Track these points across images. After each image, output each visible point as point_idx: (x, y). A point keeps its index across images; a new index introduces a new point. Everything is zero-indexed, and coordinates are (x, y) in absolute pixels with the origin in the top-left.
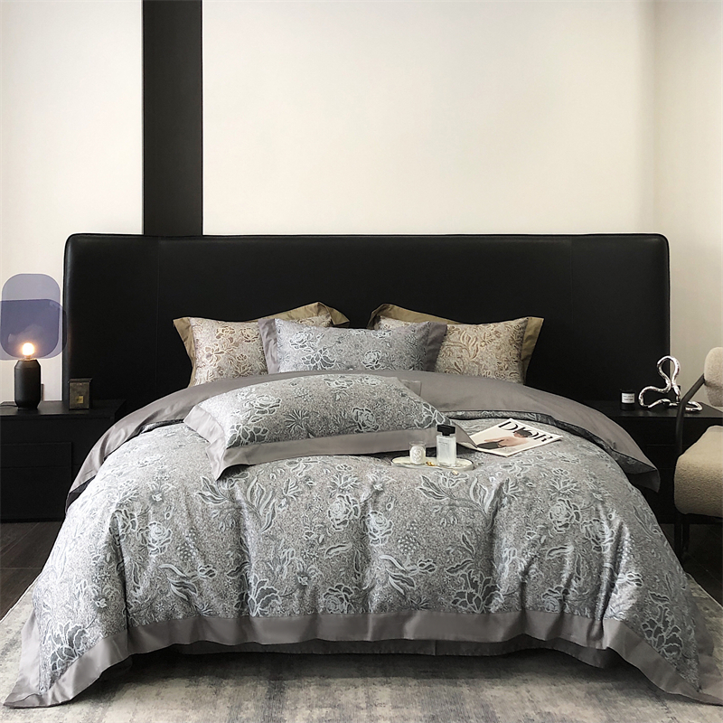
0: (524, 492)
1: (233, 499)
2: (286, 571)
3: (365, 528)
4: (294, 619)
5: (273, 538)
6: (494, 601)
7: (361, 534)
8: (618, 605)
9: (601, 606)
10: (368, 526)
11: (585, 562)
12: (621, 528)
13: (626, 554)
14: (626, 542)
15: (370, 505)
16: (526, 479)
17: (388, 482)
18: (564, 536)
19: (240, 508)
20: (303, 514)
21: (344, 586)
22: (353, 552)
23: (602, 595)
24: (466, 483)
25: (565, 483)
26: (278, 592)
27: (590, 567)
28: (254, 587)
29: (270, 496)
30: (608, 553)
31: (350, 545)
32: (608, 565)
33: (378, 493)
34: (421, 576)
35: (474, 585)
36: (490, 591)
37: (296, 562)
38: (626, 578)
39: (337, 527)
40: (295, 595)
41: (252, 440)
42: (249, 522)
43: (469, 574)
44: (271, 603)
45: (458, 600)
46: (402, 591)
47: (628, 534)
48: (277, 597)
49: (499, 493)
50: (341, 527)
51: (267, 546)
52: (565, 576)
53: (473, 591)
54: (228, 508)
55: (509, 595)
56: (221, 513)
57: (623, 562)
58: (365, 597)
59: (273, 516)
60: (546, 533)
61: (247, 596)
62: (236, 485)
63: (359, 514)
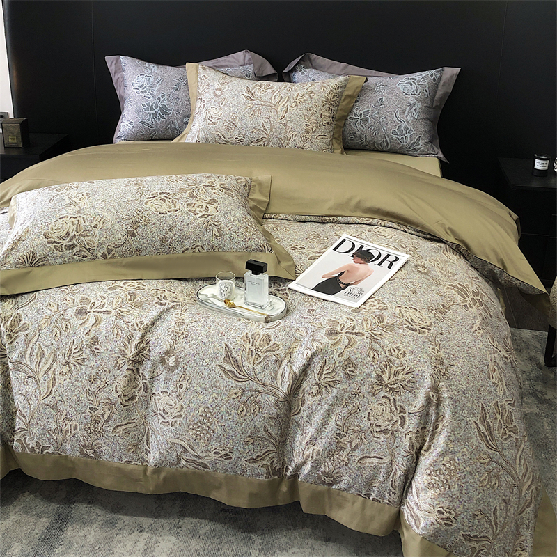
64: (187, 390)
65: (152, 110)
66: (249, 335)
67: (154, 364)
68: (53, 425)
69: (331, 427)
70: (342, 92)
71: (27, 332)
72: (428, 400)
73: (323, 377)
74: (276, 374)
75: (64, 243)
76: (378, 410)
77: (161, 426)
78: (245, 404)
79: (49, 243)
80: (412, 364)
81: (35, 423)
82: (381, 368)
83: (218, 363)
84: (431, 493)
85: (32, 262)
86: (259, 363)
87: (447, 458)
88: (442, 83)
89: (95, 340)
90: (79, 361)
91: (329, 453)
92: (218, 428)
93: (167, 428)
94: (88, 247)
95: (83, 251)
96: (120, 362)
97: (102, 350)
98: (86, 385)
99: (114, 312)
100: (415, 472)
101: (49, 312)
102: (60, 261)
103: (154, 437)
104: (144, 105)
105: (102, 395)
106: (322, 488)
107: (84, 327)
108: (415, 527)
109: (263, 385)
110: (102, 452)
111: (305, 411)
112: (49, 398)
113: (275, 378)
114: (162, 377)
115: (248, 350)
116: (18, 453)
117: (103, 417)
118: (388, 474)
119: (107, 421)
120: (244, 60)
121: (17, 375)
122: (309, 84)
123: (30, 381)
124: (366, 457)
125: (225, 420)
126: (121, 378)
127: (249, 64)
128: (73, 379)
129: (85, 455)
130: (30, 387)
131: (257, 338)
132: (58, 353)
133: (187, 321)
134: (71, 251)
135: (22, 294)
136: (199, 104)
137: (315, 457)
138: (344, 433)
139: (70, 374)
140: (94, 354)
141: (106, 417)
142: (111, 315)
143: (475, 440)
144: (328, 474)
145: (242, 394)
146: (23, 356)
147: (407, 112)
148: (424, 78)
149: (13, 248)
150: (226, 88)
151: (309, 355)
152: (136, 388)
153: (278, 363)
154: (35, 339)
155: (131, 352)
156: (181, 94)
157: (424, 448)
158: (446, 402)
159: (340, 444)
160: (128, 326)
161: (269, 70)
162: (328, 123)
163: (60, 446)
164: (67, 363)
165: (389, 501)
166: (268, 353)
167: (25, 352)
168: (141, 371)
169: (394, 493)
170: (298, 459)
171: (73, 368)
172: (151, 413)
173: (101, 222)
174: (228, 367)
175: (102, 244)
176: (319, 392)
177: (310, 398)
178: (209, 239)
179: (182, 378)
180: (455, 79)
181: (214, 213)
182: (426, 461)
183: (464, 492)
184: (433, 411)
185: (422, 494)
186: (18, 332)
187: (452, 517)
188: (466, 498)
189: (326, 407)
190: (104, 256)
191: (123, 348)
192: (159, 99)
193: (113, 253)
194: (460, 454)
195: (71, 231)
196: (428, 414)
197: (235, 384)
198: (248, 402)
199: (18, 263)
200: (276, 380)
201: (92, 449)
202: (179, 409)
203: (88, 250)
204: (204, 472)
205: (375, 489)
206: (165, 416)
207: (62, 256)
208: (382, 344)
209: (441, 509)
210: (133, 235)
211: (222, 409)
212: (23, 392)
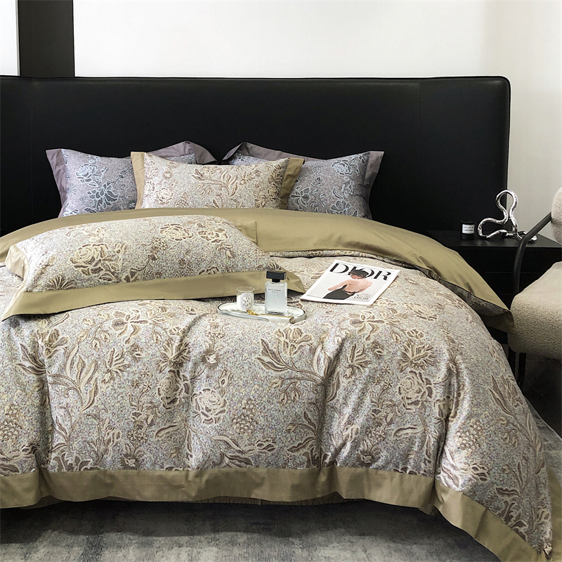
64: (229, 385)
65: (98, 196)
66: (281, 330)
67: (195, 364)
68: (95, 436)
69: (367, 404)
70: (284, 172)
71: (66, 346)
72: (449, 370)
73: (355, 359)
74: (312, 361)
75: (91, 267)
76: (407, 385)
77: (204, 425)
78: (285, 392)
79: (76, 267)
80: (429, 342)
81: (75, 435)
82: (405, 347)
83: (257, 356)
84: (464, 453)
85: (61, 285)
86: (295, 353)
87: (473, 420)
88: (369, 164)
89: (135, 347)
90: (121, 368)
91: (366, 430)
92: (261, 418)
93: (210, 425)
94: (112, 270)
95: (108, 274)
96: (162, 365)
97: (143, 355)
98: (130, 392)
99: (150, 321)
100: (445, 439)
101: (86, 326)
102: (87, 284)
103: (195, 438)
104: (89, 193)
105: (145, 399)
106: (361, 470)
107: (123, 336)
108: (454, 486)
109: (301, 372)
110: (143, 460)
111: (341, 393)
112: (91, 408)
113: (311, 364)
114: (204, 375)
115: (283, 342)
116: (54, 474)
117: (147, 422)
118: (423, 442)
119: (150, 425)
120: (185, 151)
121: (57, 389)
122: (254, 166)
123: (71, 392)
124: (401, 429)
125: (268, 410)
126: (163, 380)
127: (190, 154)
128: (116, 386)
129: (126, 467)
130: (72, 399)
131: (289, 332)
132: (99, 362)
133: (221, 324)
134: (97, 275)
135: (54, 314)
136: (148, 187)
137: (354, 436)
138: (379, 409)
139: (112, 382)
140: (136, 359)
141: (149, 421)
142: (148, 324)
143: (493, 405)
144: (366, 452)
145: (282, 383)
146: (63, 368)
147: (343, 189)
148: (354, 159)
149: (42, 273)
150: (175, 171)
151: (340, 340)
152: (177, 390)
153: (313, 351)
154: (75, 351)
155: (172, 354)
156: (127, 180)
157: (452, 415)
158: (465, 373)
159: (377, 420)
160: (166, 332)
161: (210, 158)
162: (275, 199)
163: (100, 458)
164: (109, 371)
165: (425, 471)
166: (302, 344)
167: (65, 365)
168: (181, 374)
169: (429, 462)
170: (336, 442)
171: (115, 376)
172: (192, 415)
173: (123, 248)
174: (267, 359)
175: (126, 267)
176: (353, 373)
177: (345, 380)
178: (223, 260)
179: (224, 374)
180: (380, 161)
181: (224, 238)
182: (454, 425)
183: (492, 449)
184: (454, 381)
185: (456, 456)
186: (56, 347)
187: (485, 472)
188: (494, 454)
189: (360, 386)
190: (127, 279)
191: (164, 352)
192: (105, 186)
193: (136, 276)
194: (483, 416)
195: (95, 256)
196: (450, 385)
197: (274, 374)
198: (289, 389)
199: (49, 286)
200: (312, 366)
201: (134, 457)
202: (222, 405)
203: (113, 273)
204: (245, 470)
205: (411, 461)
206: (208, 414)
207: (89, 279)
208: (401, 328)
209: (475, 466)
210: (154, 259)
211: (264, 399)
212: (64, 405)
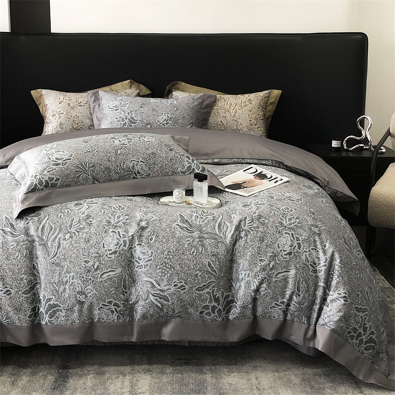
0: (258, 227)
1: (27, 234)
2: (67, 291)
3: (132, 256)
4: (75, 326)
5: (58, 265)
6: (232, 311)
7: (128, 261)
8: (328, 316)
9: (315, 315)
10: (135, 255)
11: (304, 283)
12: (333, 255)
13: (336, 277)
14: (336, 267)
15: (136, 238)
16: (260, 217)
17: (152, 220)
18: (288, 262)
19: (33, 241)
20: (83, 245)
21: (114, 302)
22: (122, 275)
23: (317, 307)
24: (213, 220)
25: (290, 220)
26: (62, 306)
27: (307, 285)
28: (43, 303)
29: (57, 232)
30: (322, 275)
31: (120, 270)
32: (321, 284)
33: (143, 229)
34: (175, 294)
35: (217, 300)
36: (229, 303)
37: (76, 283)
38: (336, 295)
39: (109, 256)
40: (76, 308)
41: (47, 186)
42: (39, 252)
43: (213, 292)
44: (57, 315)
45: (204, 311)
46: (159, 305)
47: (338, 261)
48: (61, 310)
49: (238, 228)
50: (113, 256)
51: (53, 272)
52: (288, 293)
53: (216, 304)
54: (23, 241)
55: (244, 307)
56: (17, 245)
57: (334, 283)
58: (130, 309)
59: (59, 248)
60: (274, 260)
61: (39, 309)
62: (30, 223)
63: (127, 246)
